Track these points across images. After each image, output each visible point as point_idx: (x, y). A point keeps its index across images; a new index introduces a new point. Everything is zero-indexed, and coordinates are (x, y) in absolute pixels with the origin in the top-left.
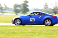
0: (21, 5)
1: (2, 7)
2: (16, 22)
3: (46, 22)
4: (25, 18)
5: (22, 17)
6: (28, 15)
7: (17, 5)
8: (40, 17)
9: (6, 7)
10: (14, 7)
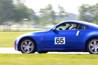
0: (94, 7)
1: (53, 13)
2: (24, 46)
3: (92, 45)
4: (44, 37)
5: (37, 35)
6: (51, 30)
7: (86, 7)
8: (77, 34)
9: (63, 12)
10: (79, 11)
